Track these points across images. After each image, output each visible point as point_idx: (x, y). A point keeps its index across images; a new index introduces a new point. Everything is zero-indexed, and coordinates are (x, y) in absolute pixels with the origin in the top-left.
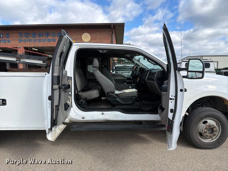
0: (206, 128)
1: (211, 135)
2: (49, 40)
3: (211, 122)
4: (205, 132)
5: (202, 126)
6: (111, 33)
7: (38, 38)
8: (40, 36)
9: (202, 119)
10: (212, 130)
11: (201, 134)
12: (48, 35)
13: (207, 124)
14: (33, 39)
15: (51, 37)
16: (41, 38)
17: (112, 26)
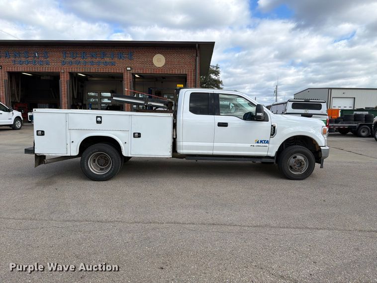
0: (295, 162)
1: (300, 168)
2: (106, 62)
3: (300, 157)
4: (294, 165)
5: (292, 161)
6: (195, 55)
7: (89, 59)
8: (92, 56)
9: (292, 154)
10: (300, 163)
11: (291, 167)
12: (104, 55)
13: (297, 159)
14: (82, 61)
15: (108, 59)
16: (94, 59)
17: (197, 45)
